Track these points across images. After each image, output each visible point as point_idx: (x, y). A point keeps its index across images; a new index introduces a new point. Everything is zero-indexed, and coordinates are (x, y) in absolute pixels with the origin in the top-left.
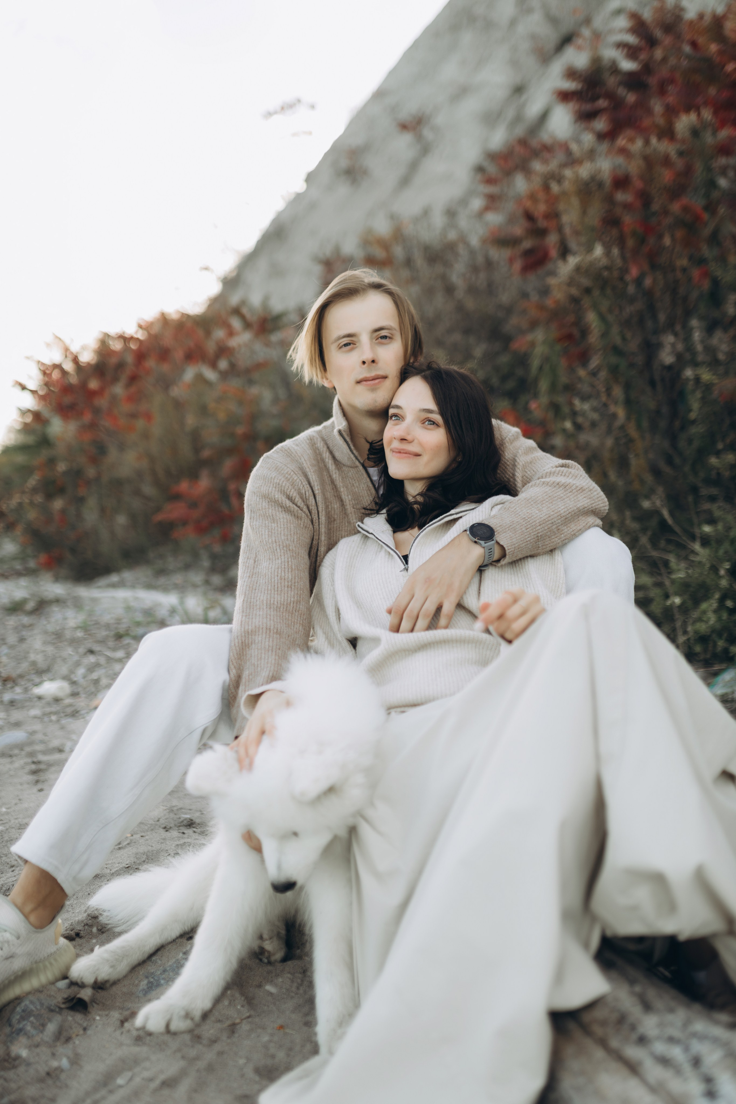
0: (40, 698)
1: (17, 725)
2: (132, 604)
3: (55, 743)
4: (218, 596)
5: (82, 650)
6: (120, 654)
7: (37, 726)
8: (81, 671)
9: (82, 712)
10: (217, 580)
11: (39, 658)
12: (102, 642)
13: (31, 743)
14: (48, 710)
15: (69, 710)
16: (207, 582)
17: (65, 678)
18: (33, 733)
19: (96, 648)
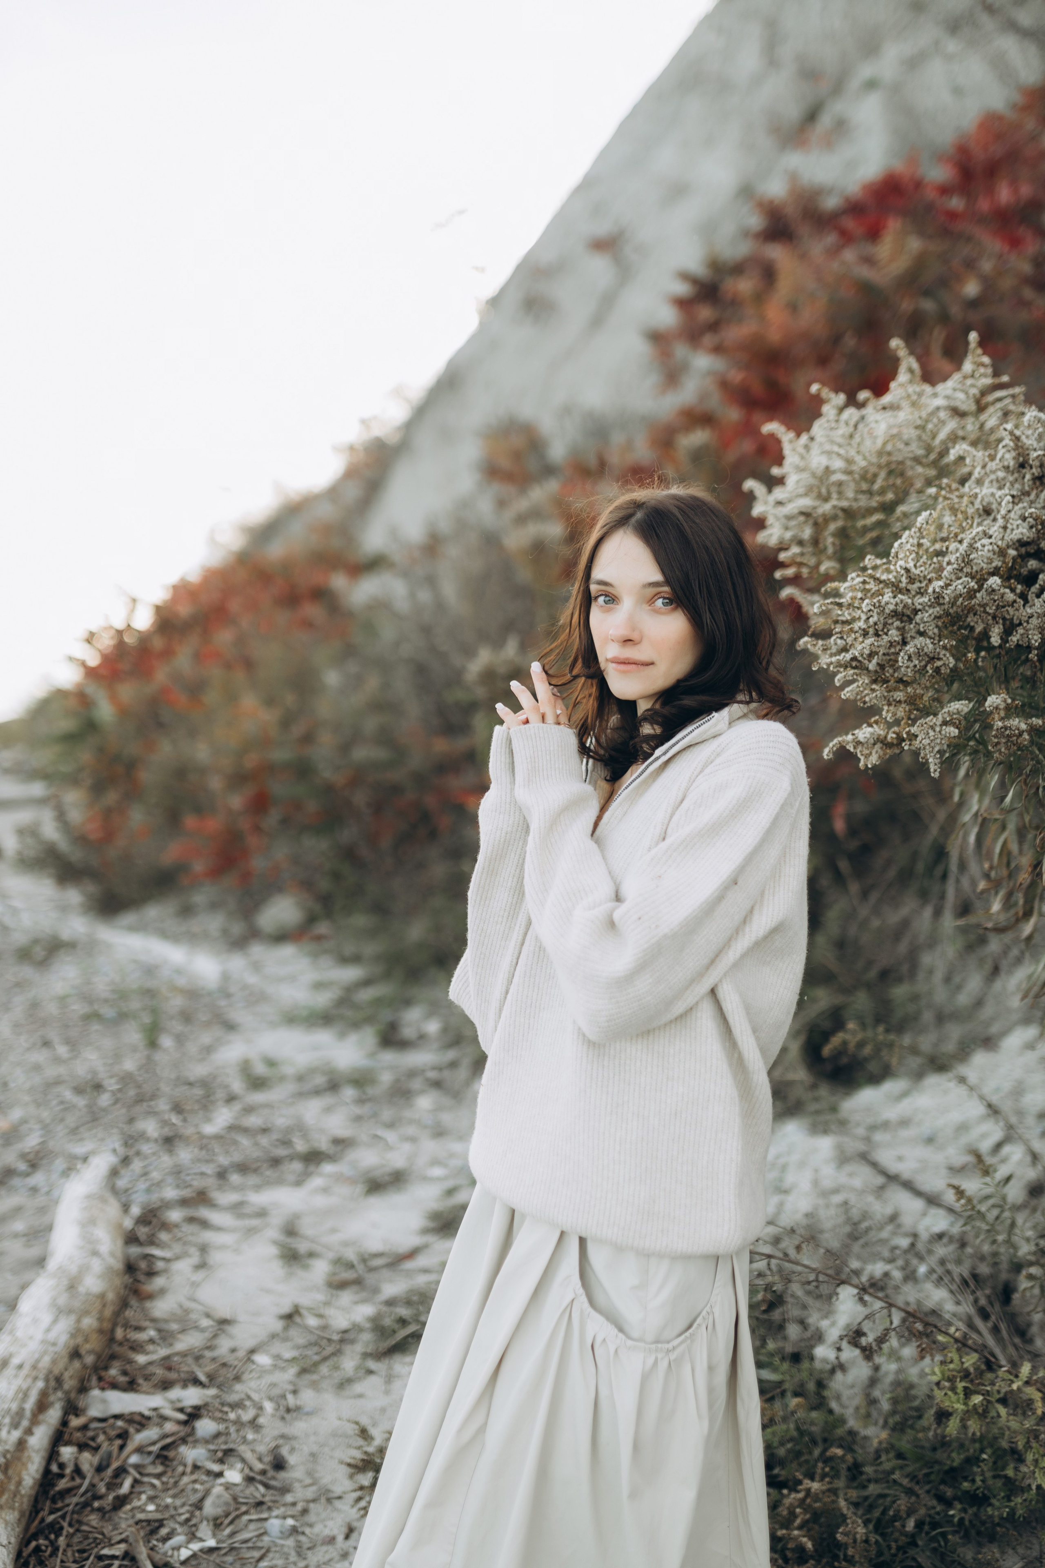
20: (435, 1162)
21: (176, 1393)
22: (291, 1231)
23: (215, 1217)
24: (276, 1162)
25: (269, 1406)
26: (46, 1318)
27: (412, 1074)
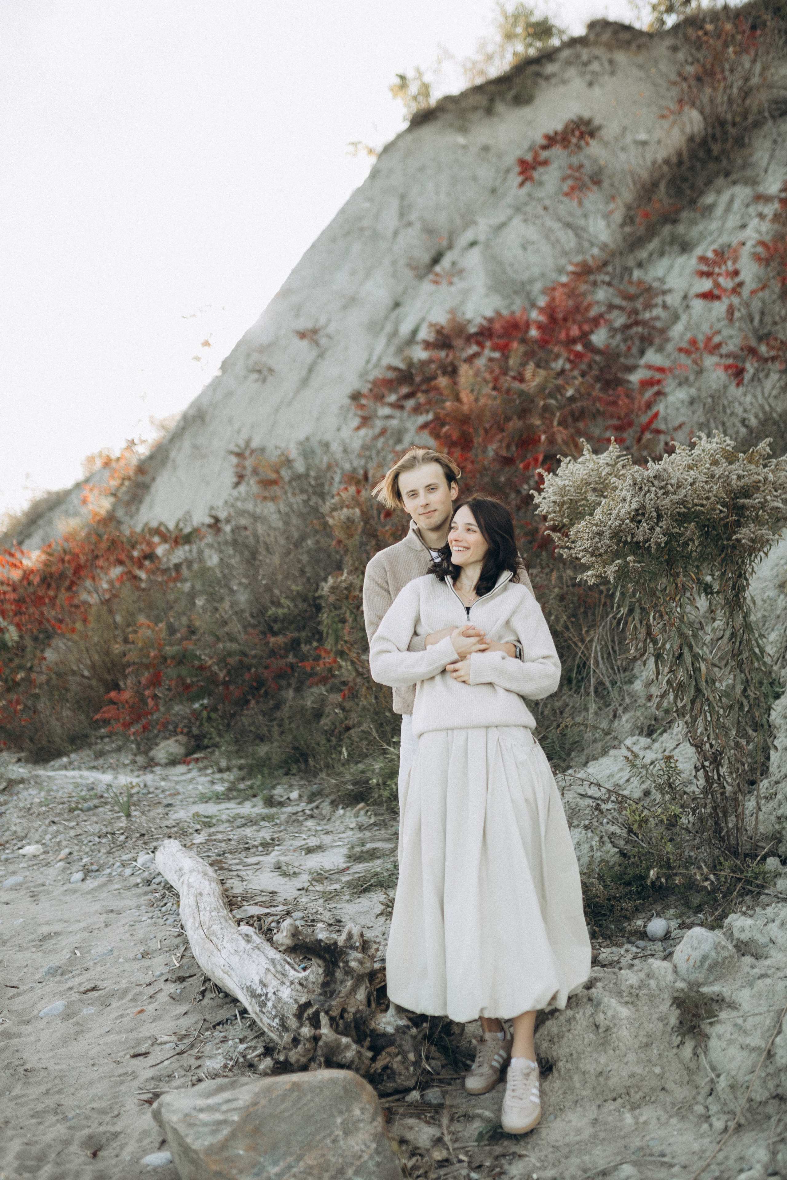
0: (24, 856)
1: (14, 873)
2: (79, 780)
3: (40, 881)
4: (141, 772)
5: (47, 822)
6: (73, 824)
7: (27, 873)
8: (48, 837)
9: (53, 863)
10: (141, 760)
11: (19, 829)
12: (60, 814)
13: (26, 883)
14: (31, 863)
15: (44, 863)
16: (134, 762)
17: (37, 842)
18: (26, 877)
19: (56, 820)
20: (335, 841)
21: (273, 909)
22: (278, 867)
23: (234, 868)
24: (248, 849)
25: (321, 910)
26: (207, 883)
27: (295, 814)
